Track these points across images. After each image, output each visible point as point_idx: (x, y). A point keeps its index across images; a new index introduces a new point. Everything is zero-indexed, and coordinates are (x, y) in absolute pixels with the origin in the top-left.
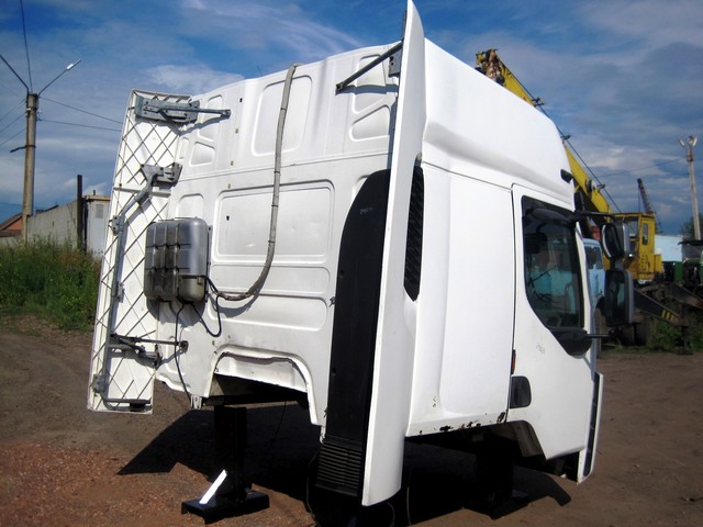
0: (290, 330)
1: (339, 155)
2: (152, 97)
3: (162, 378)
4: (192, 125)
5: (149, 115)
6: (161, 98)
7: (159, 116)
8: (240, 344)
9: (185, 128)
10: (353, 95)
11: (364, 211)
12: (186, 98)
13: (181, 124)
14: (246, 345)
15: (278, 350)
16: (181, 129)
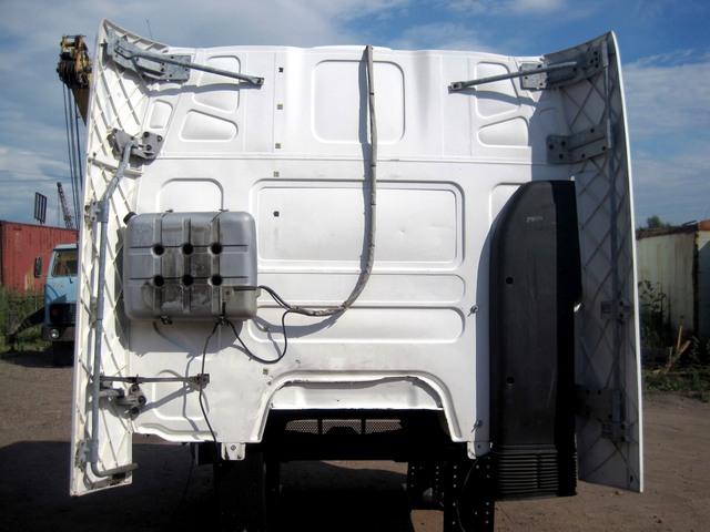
0: (410, 344)
1: (467, 158)
2: (121, 35)
3: (143, 431)
4: (178, 86)
5: (119, 60)
6: (130, 40)
7: (128, 64)
8: (321, 368)
9: (157, 87)
10: (474, 98)
11: (533, 219)
12: (158, 47)
13: (153, 81)
14: (332, 368)
15: (392, 369)
16: (150, 87)
